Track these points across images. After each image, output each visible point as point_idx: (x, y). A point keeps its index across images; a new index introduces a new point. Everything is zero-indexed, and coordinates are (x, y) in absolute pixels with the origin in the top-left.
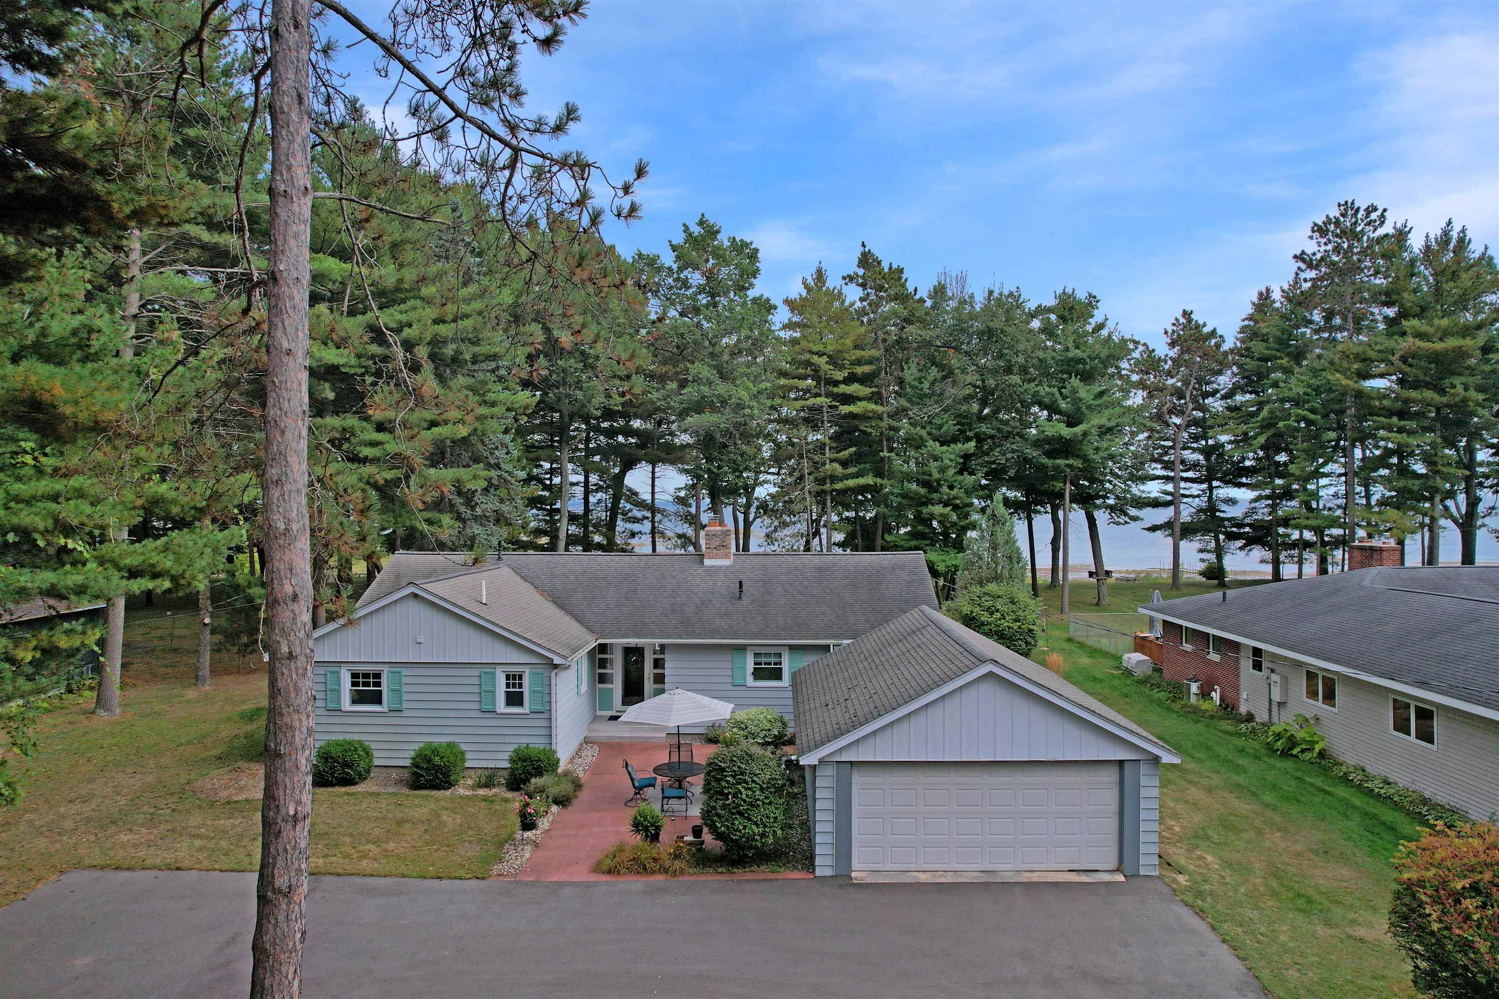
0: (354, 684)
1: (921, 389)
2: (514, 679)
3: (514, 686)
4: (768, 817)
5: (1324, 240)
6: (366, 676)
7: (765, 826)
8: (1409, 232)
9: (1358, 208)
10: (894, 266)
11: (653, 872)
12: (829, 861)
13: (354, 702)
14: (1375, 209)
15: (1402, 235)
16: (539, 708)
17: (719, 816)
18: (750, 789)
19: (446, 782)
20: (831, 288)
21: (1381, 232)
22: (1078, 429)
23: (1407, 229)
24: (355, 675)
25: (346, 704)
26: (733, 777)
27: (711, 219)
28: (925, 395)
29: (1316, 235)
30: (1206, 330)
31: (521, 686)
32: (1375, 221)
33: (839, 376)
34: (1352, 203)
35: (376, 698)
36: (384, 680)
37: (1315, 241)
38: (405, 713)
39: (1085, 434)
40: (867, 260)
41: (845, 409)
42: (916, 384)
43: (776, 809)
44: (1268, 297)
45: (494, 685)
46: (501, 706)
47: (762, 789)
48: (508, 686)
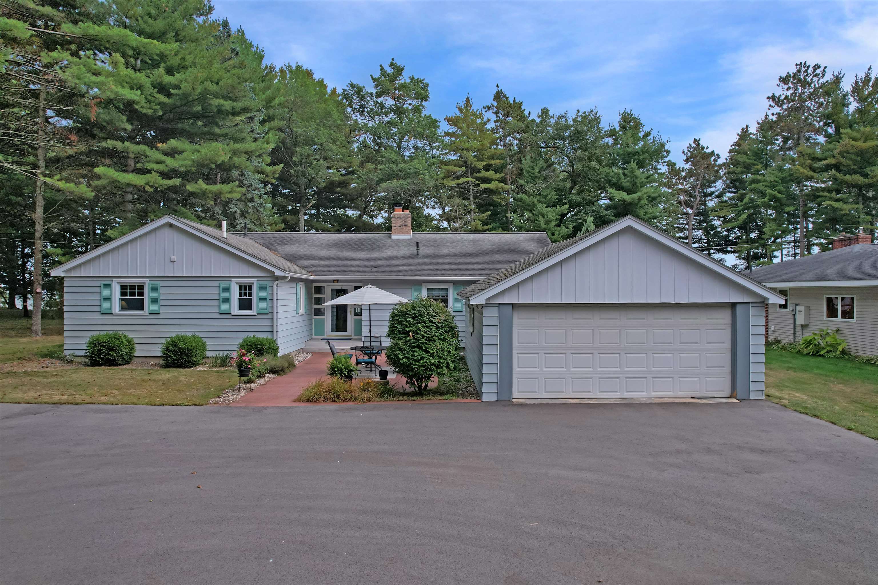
0: (123, 294)
1: (533, 174)
2: (245, 289)
3: (245, 294)
4: (443, 350)
5: (786, 87)
6: (132, 287)
7: (440, 358)
8: (843, 77)
9: (809, 66)
10: (517, 101)
11: (345, 400)
12: (494, 388)
13: (123, 308)
14: (819, 67)
15: (837, 80)
16: (264, 311)
17: (401, 350)
18: (427, 327)
19: (190, 362)
20: (475, 111)
21: (824, 80)
22: (635, 196)
23: (841, 75)
24: (123, 288)
25: (116, 309)
26: (413, 318)
27: (399, 63)
28: (536, 177)
29: (781, 84)
30: (708, 151)
31: (250, 294)
32: (819, 74)
33: (480, 165)
34: (805, 64)
35: (140, 305)
36: (146, 291)
37: (781, 87)
38: (162, 316)
39: (640, 199)
40: (499, 96)
41: (484, 186)
42: (530, 169)
43: (450, 345)
44: (747, 131)
45: (230, 293)
46: (235, 309)
47: (437, 328)
48: (240, 294)
